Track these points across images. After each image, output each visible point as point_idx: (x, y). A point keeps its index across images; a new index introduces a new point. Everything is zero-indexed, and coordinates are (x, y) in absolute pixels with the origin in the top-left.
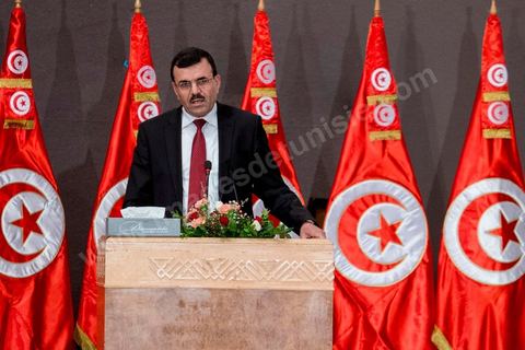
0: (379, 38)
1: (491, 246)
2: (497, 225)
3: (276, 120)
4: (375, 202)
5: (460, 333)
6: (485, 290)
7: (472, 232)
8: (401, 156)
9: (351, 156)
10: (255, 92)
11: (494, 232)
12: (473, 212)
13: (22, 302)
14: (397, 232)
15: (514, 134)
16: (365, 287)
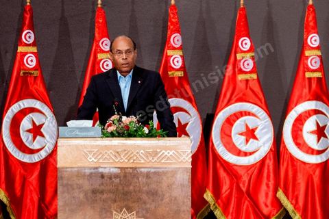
0: (243, 20)
1: (311, 140)
2: (315, 128)
3: (183, 68)
4: (242, 116)
5: (294, 191)
6: (308, 166)
7: (300, 133)
8: (257, 89)
9: (227, 89)
10: (170, 52)
11: (313, 132)
12: (300, 120)
13: (33, 177)
14: (256, 133)
15: (324, 74)
16: (236, 165)
